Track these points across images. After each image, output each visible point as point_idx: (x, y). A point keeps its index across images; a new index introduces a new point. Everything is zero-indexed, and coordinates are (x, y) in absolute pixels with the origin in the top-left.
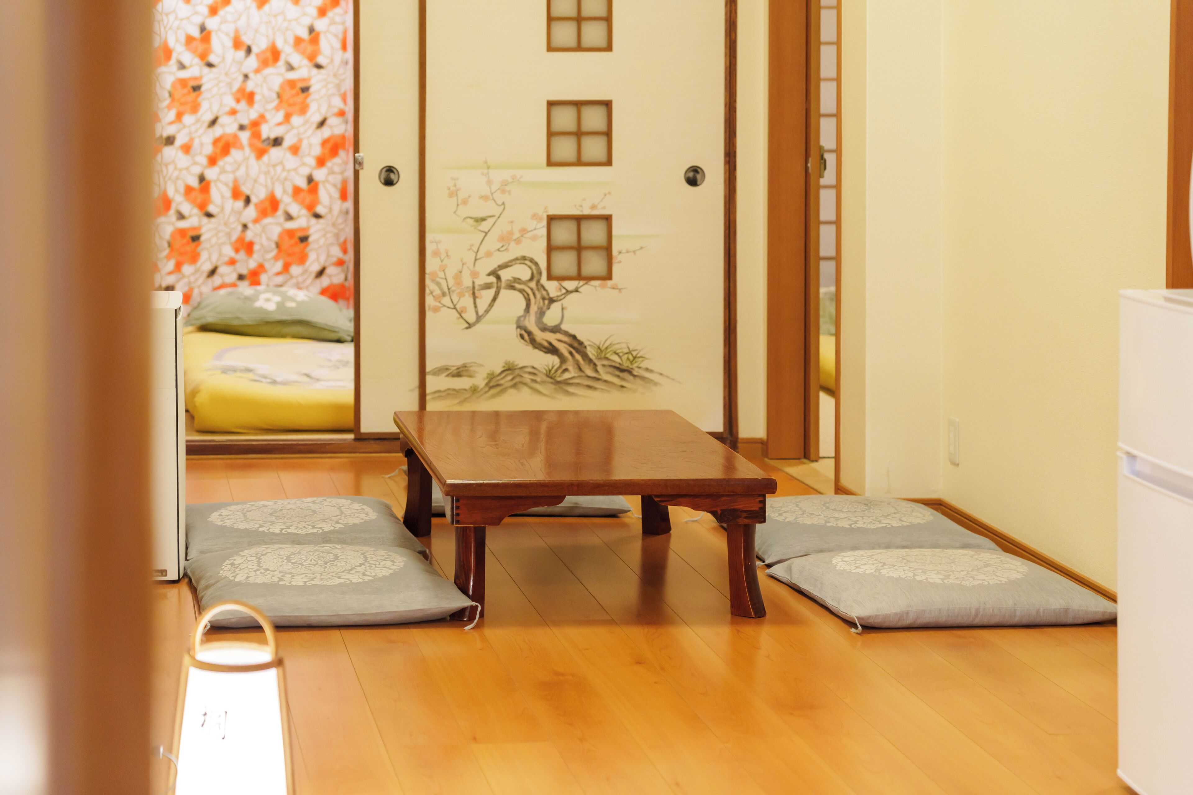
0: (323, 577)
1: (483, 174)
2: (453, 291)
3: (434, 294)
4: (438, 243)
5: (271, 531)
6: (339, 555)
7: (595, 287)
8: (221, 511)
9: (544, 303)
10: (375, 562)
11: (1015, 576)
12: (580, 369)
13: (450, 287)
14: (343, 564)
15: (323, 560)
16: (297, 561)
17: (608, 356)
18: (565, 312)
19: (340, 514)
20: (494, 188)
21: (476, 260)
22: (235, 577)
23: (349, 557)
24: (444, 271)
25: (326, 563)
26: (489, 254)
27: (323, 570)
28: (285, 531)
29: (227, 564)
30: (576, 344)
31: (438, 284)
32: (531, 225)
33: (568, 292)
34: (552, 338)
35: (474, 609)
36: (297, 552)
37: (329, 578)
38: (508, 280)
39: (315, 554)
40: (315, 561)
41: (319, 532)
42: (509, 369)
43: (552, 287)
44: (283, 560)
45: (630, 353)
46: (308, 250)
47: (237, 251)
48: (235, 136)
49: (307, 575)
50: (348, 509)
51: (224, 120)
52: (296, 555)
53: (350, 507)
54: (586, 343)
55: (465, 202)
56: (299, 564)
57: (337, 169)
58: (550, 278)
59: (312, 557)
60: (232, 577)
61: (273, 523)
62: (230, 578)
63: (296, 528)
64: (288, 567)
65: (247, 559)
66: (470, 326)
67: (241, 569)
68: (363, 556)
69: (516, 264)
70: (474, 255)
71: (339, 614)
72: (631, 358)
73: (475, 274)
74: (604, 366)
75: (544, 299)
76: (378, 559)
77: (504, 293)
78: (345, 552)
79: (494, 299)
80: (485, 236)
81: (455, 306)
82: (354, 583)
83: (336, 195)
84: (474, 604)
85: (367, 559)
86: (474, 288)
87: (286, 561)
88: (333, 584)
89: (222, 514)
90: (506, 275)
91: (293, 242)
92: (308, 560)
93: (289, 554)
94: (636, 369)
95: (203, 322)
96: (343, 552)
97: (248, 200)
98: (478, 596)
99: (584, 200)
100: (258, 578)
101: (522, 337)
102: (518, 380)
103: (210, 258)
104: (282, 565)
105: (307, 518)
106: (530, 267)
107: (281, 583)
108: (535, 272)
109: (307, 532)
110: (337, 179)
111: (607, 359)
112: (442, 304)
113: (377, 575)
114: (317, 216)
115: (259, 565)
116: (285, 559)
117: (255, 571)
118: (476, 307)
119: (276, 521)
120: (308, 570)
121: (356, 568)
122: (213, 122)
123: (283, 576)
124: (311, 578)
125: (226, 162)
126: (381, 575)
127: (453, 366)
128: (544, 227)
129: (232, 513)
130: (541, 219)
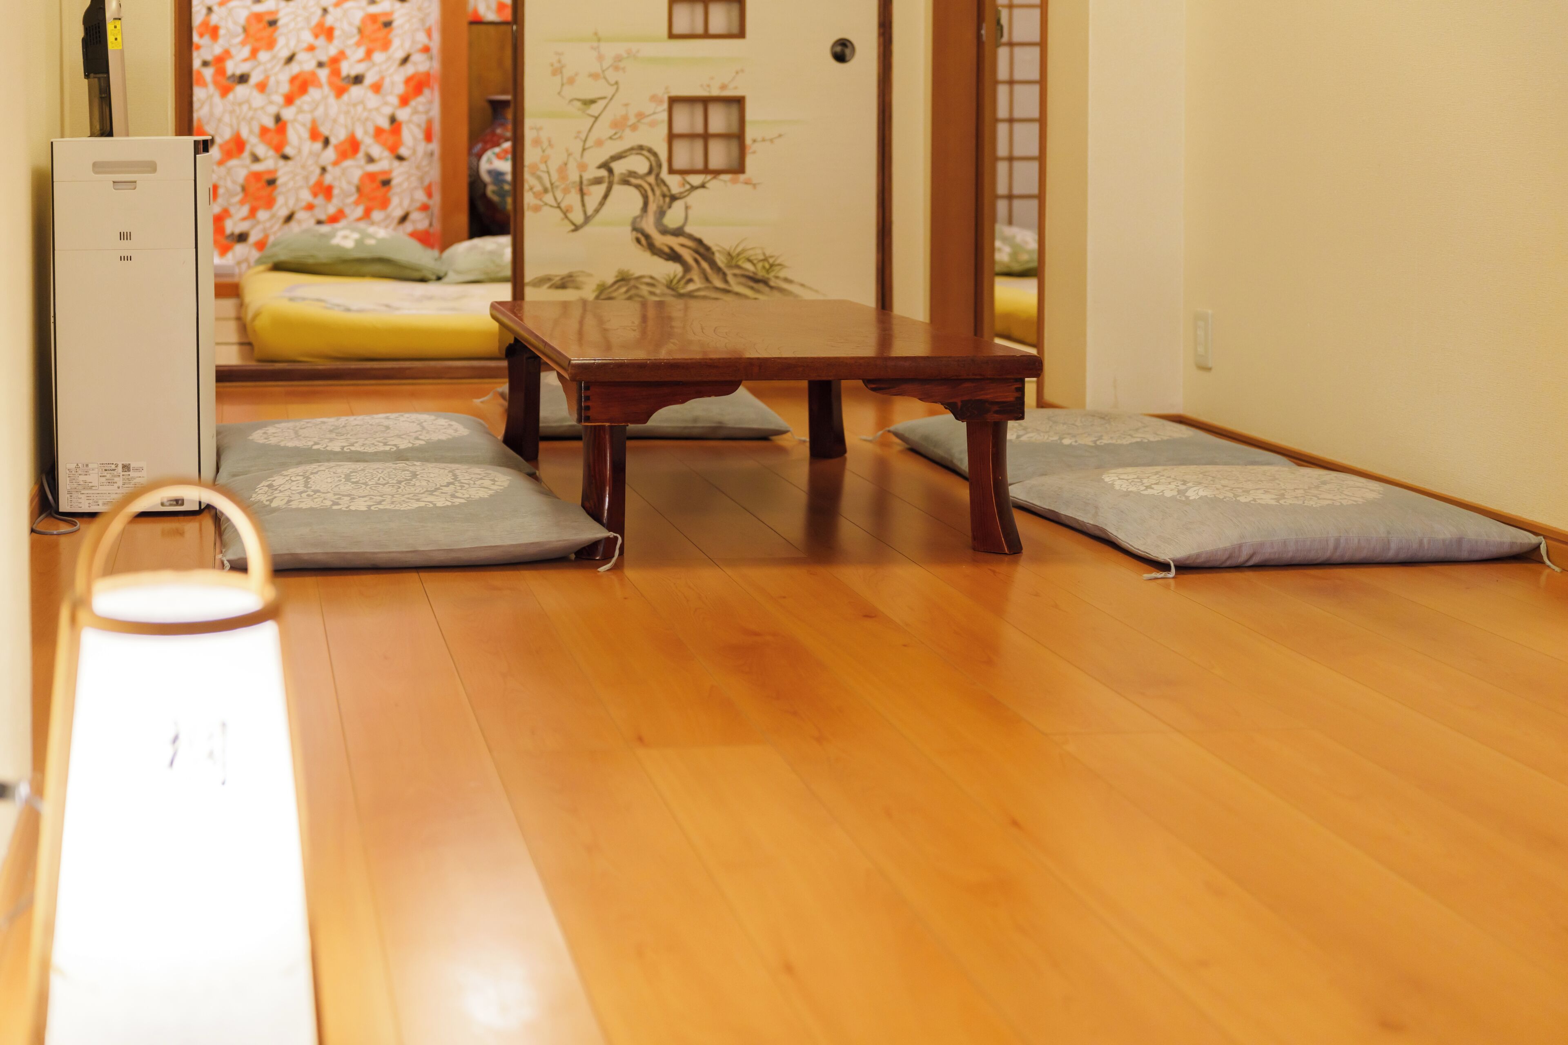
0: (394, 499)
1: (592, 48)
2: (557, 187)
3: (535, 190)
4: (539, 129)
5: (329, 448)
6: (417, 473)
7: (725, 181)
8: (267, 429)
9: (664, 202)
10: (468, 481)
11: (1371, 496)
12: (707, 279)
13: (553, 181)
14: (424, 483)
15: (396, 479)
16: (360, 480)
17: (740, 263)
18: (690, 212)
19: (420, 430)
20: (605, 66)
21: (584, 149)
22: (271, 501)
23: (432, 475)
24: (546, 162)
25: (400, 482)
26: (599, 143)
27: (396, 491)
28: (347, 449)
29: (263, 486)
30: (702, 250)
31: (539, 178)
32: (649, 108)
33: (693, 188)
34: (673, 242)
35: (612, 542)
36: (360, 469)
37: (404, 501)
38: (622, 174)
39: (385, 472)
40: (384, 480)
41: (392, 450)
42: (623, 279)
43: (674, 183)
44: (339, 479)
45: (765, 260)
46: (390, 194)
47: (315, 195)
48: (313, 74)
49: (373, 497)
50: (432, 424)
51: (301, 56)
52: (359, 473)
53: (434, 422)
54: (714, 249)
55: (571, 81)
56: (362, 484)
57: (421, 108)
58: (671, 171)
59: (381, 475)
60: (267, 501)
61: (331, 440)
62: (264, 502)
63: (363, 445)
64: (347, 488)
65: (290, 479)
66: (577, 228)
67: (281, 491)
68: (451, 473)
69: (631, 154)
70: (581, 144)
71: (416, 549)
72: (767, 266)
73: (583, 167)
74: (735, 275)
75: (664, 196)
76: (472, 478)
77: (617, 189)
78: (427, 469)
79: (606, 196)
80: (595, 122)
81: (559, 204)
82: (437, 507)
83: (420, 135)
84: (612, 534)
85: (457, 478)
86: (581, 183)
87: (344, 480)
88: (409, 508)
89: (267, 432)
90: (619, 168)
91: (374, 185)
92: (375, 479)
93: (348, 472)
94: (773, 279)
95: (276, 259)
96: (424, 469)
97: (326, 142)
98: (616, 523)
99: (712, 78)
100: (303, 502)
101: (638, 241)
102: (633, 292)
103: (286, 204)
104: (338, 485)
105: (377, 434)
106: (648, 159)
107: (335, 507)
108: (654, 164)
109: (376, 450)
110: (421, 119)
111: (738, 267)
112: (543, 202)
113: (472, 497)
114: (400, 158)
115: (306, 486)
116: (344, 478)
117: (301, 493)
118: (583, 205)
119: (336, 437)
120: (375, 491)
121: (441, 488)
122: (290, 59)
123: (340, 499)
124: (378, 501)
125: (304, 101)
126: (477, 497)
127: (556, 276)
128: (664, 110)
129: (280, 430)
130: (661, 102)
